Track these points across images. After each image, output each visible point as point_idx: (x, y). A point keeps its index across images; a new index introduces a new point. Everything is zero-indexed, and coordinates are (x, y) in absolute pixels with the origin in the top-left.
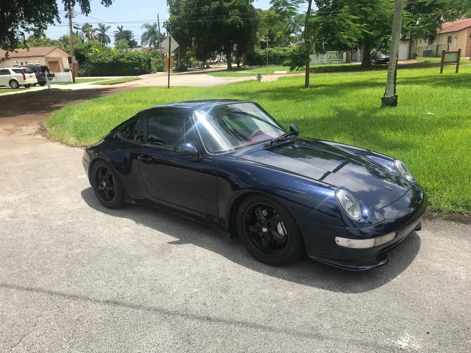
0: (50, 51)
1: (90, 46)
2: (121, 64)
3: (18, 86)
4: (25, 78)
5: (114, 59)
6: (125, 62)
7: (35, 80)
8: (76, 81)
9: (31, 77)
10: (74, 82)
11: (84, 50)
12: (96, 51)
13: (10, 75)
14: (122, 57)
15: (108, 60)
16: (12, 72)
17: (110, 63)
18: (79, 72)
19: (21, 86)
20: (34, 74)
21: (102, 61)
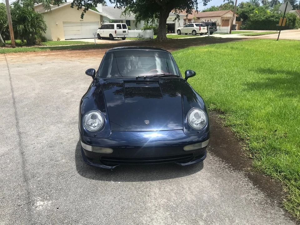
0: (225, 13)
1: (253, 9)
2: (270, 21)
3: (196, 34)
4: (200, 30)
5: (266, 18)
6: (273, 20)
7: (206, 31)
8: (231, 32)
9: (204, 29)
10: (230, 33)
11: (248, 12)
12: (256, 12)
13: (193, 27)
14: (273, 16)
15: (262, 19)
16: (195, 25)
17: (263, 21)
18: (241, 27)
19: (198, 34)
20: (206, 27)
21: (258, 19)
